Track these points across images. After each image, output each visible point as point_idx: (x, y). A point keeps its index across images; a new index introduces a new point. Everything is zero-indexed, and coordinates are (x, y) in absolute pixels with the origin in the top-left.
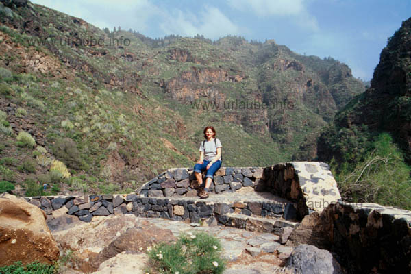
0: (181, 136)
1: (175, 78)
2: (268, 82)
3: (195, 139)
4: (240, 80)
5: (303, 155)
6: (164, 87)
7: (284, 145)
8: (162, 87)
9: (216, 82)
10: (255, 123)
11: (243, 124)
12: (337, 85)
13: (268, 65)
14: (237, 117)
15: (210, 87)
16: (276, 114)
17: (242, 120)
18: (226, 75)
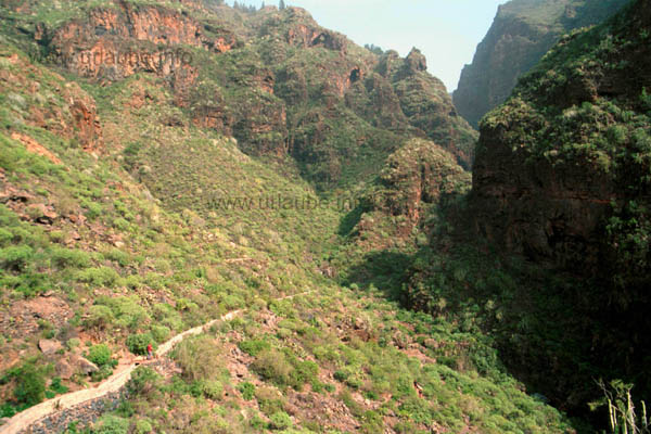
0: (84, 144)
1: (73, 21)
2: (279, 66)
3: (126, 160)
4: (226, 49)
5: (394, 198)
6: (44, 42)
7: (325, 184)
8: (39, 42)
9: (175, 41)
10: (264, 136)
11: (236, 136)
12: (403, 84)
13: (277, 35)
14: (225, 119)
15: (160, 49)
16: (300, 124)
17: (234, 127)
18: (197, 35)
